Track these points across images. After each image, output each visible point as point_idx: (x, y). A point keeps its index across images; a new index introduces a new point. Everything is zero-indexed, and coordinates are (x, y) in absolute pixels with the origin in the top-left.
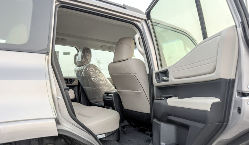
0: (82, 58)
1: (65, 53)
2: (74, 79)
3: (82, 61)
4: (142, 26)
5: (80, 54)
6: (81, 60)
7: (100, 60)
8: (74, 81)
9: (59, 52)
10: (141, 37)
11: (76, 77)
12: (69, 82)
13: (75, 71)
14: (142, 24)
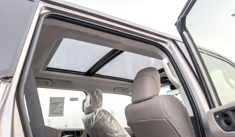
0: (91, 103)
1: (72, 99)
2: (82, 131)
3: (91, 106)
4: (170, 47)
5: (89, 98)
6: (89, 105)
7: (114, 111)
8: (82, 133)
9: (64, 98)
10: (170, 63)
11: (85, 129)
12: (76, 135)
13: (83, 120)
14: (170, 45)
